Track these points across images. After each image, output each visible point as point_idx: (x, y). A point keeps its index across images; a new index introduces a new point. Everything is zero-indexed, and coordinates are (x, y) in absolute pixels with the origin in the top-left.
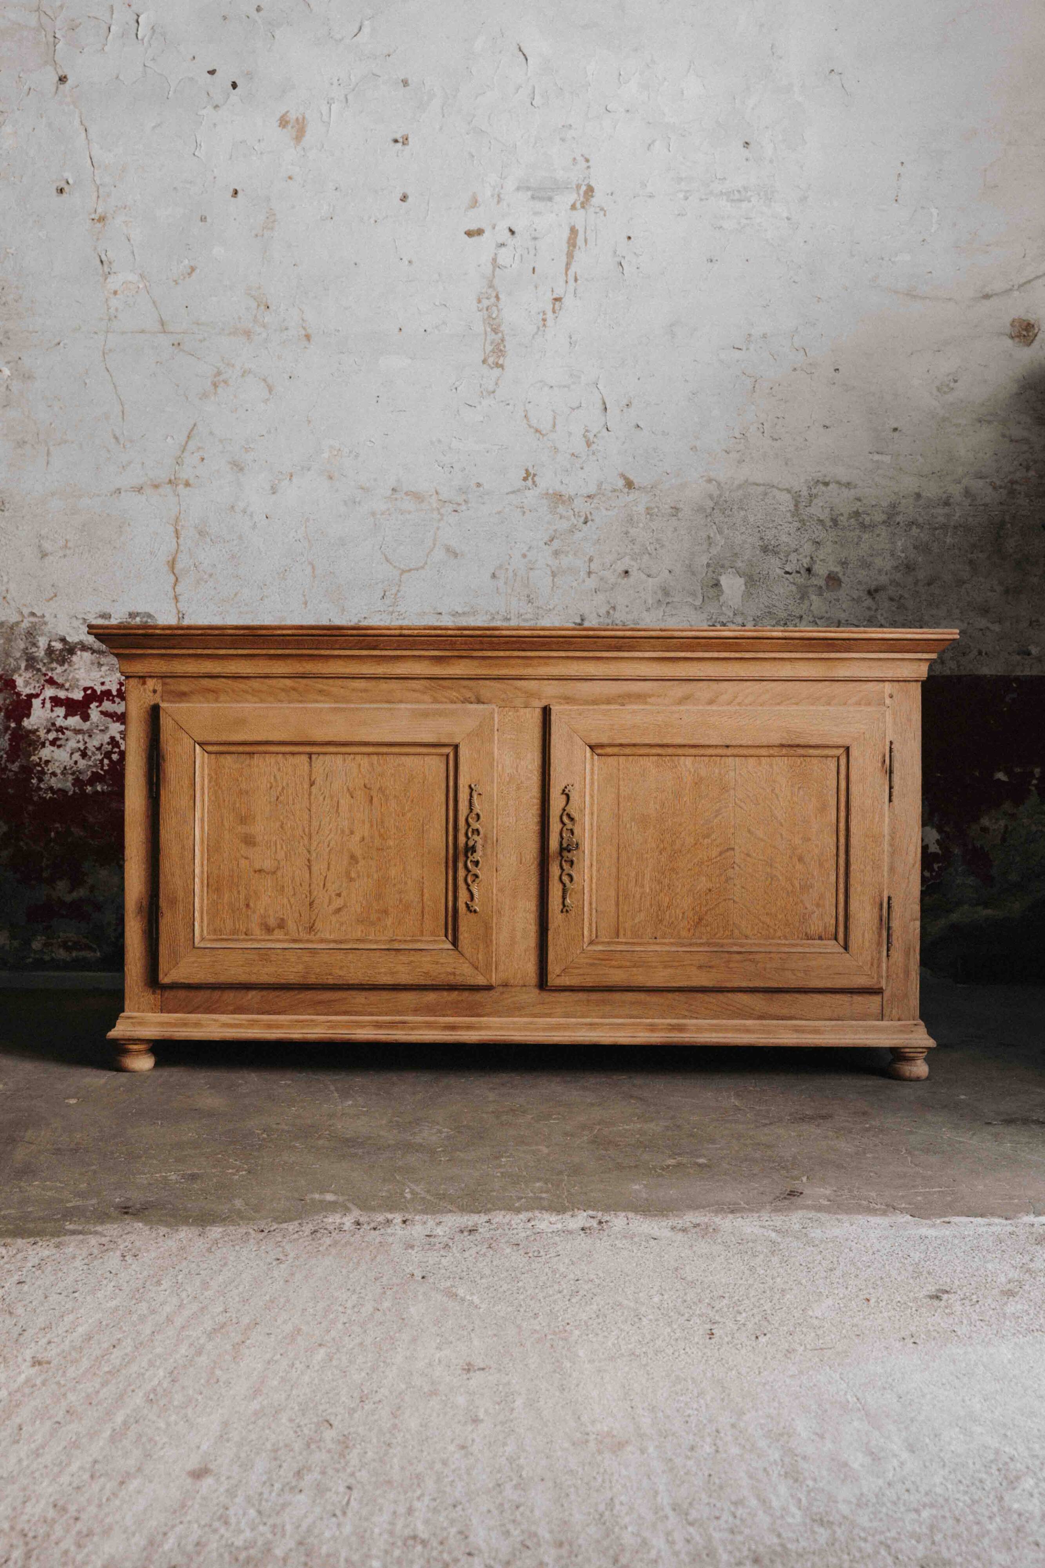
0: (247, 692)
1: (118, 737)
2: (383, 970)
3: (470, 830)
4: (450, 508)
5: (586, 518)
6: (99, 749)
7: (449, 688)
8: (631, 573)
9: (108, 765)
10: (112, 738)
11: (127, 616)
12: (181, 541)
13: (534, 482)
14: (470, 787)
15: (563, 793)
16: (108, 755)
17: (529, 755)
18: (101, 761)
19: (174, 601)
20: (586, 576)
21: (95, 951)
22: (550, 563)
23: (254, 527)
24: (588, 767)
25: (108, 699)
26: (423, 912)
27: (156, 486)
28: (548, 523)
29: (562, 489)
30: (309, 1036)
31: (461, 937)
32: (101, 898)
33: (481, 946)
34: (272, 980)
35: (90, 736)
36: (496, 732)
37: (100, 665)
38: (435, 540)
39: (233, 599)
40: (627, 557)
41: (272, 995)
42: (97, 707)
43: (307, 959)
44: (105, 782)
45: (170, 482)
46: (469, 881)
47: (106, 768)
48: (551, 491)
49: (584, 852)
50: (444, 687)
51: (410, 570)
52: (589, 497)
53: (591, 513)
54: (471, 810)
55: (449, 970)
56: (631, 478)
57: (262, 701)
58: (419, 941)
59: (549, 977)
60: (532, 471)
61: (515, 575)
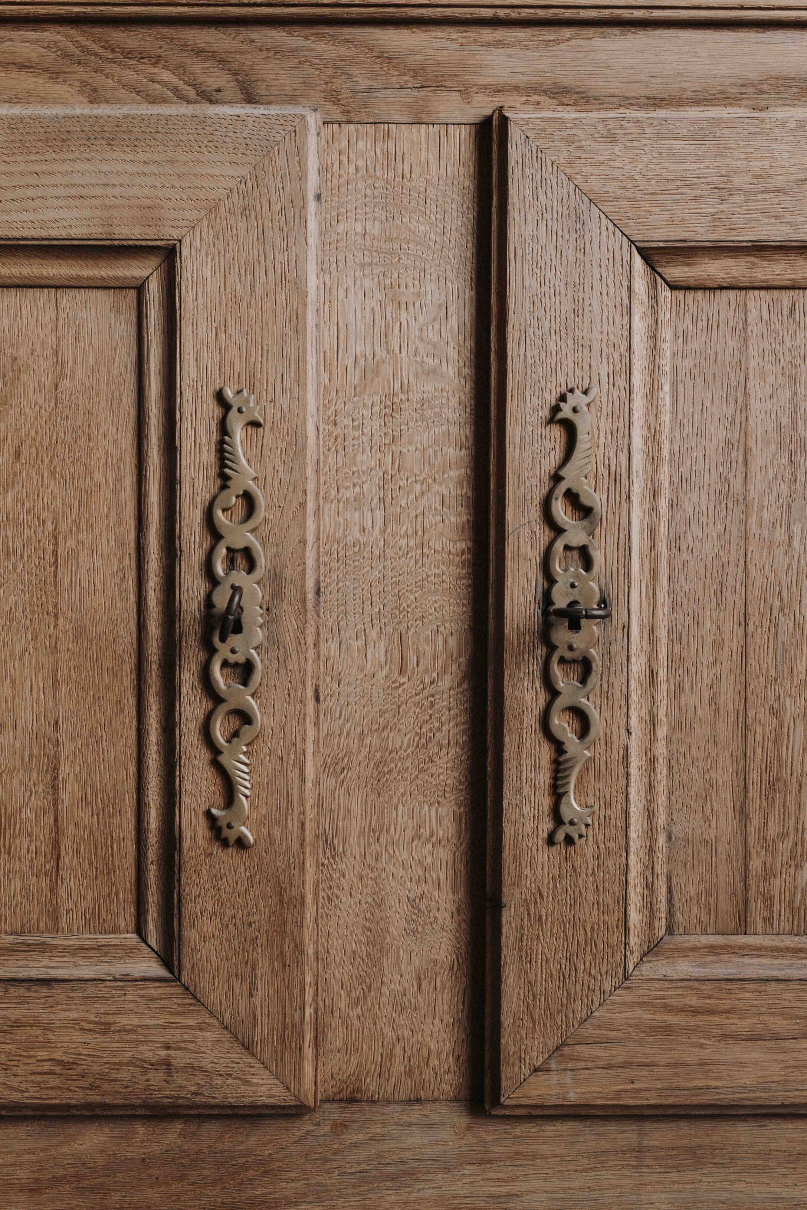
3: (222, 551)
7: (141, 56)
14: (220, 397)
15: (551, 421)
17: (430, 286)
24: (639, 325)
26: (56, 845)
31: (191, 935)
33: (263, 965)
36: (312, 206)
46: (219, 736)
49: (627, 628)
50: (128, 54)
54: (224, 480)
55: (147, 1052)
58: (43, 948)
59: (506, 1072)
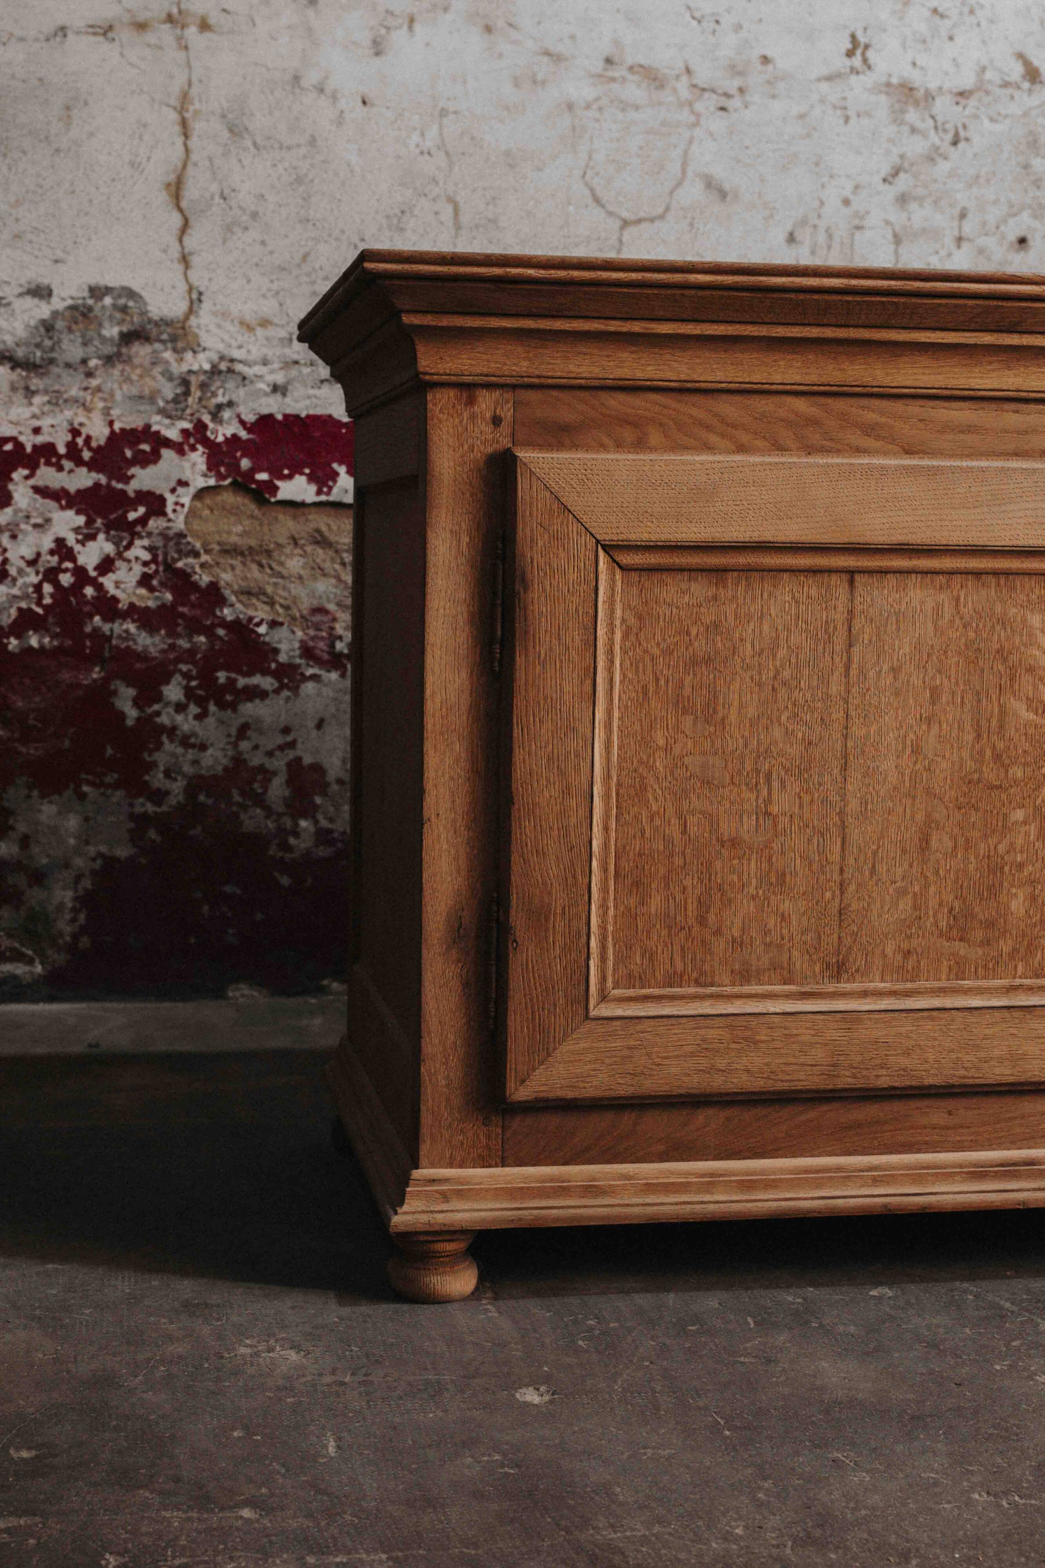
0: (708, 428)
1: (71, 539)
2: (996, 1053)
4: (713, 101)
5: (957, 134)
6: (32, 563)
8: (1031, 242)
9: (52, 596)
10: (60, 542)
11: (86, 294)
12: (194, 142)
13: (865, 60)
16: (51, 575)
18: (38, 588)
19: (180, 267)
20: (952, 246)
21: (30, 962)
22: (892, 219)
23: (340, 120)
25: (48, 463)
27: (142, 27)
28: (891, 141)
29: (916, 77)
30: (840, 1202)
32: (45, 861)
34: (758, 1084)
35: (14, 537)
37: (30, 393)
38: (684, 165)
39: (299, 266)
40: (1025, 214)
41: (748, 1115)
42: (27, 478)
43: (836, 1035)
44: (47, 630)
45: (170, 19)
47: (47, 601)
48: (895, 80)
51: (639, 221)
52: (961, 94)
53: (965, 127)
56: (1036, 63)
57: (741, 449)
60: (862, 39)
61: (830, 237)
